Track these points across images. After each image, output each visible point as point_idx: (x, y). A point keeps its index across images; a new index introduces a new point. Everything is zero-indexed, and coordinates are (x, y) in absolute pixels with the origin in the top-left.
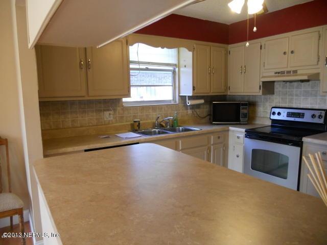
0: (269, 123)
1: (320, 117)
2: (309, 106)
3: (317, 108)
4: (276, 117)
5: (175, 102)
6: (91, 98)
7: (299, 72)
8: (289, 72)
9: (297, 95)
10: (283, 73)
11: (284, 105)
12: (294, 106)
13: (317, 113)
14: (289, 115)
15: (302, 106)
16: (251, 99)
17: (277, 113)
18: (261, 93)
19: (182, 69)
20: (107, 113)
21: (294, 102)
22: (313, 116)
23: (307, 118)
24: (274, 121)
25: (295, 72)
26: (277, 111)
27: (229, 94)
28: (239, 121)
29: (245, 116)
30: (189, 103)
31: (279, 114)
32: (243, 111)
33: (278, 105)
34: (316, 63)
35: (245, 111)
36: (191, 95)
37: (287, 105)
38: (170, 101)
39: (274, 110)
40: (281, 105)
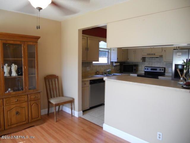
0: (144, 73)
1: (162, 70)
2: (158, 66)
3: (161, 67)
4: (146, 70)
5: (108, 64)
6: (88, 61)
7: (156, 54)
8: (152, 54)
9: (154, 62)
10: (150, 54)
11: (149, 66)
12: (153, 66)
13: (162, 69)
14: (151, 69)
15: (156, 66)
16: (136, 64)
17: (147, 69)
18: (141, 61)
19: (111, 51)
20: (88, 67)
21: (153, 65)
22: (160, 70)
23: (158, 71)
24: (145, 72)
25: (154, 54)
26: (147, 68)
27: (128, 61)
28: (133, 71)
29: (135, 70)
30: (114, 64)
31: (148, 69)
32: (134, 68)
33: (147, 66)
34: (161, 51)
35: (135, 68)
36: (116, 61)
37: (150, 66)
38: (107, 63)
39: (145, 68)
40: (148, 66)
